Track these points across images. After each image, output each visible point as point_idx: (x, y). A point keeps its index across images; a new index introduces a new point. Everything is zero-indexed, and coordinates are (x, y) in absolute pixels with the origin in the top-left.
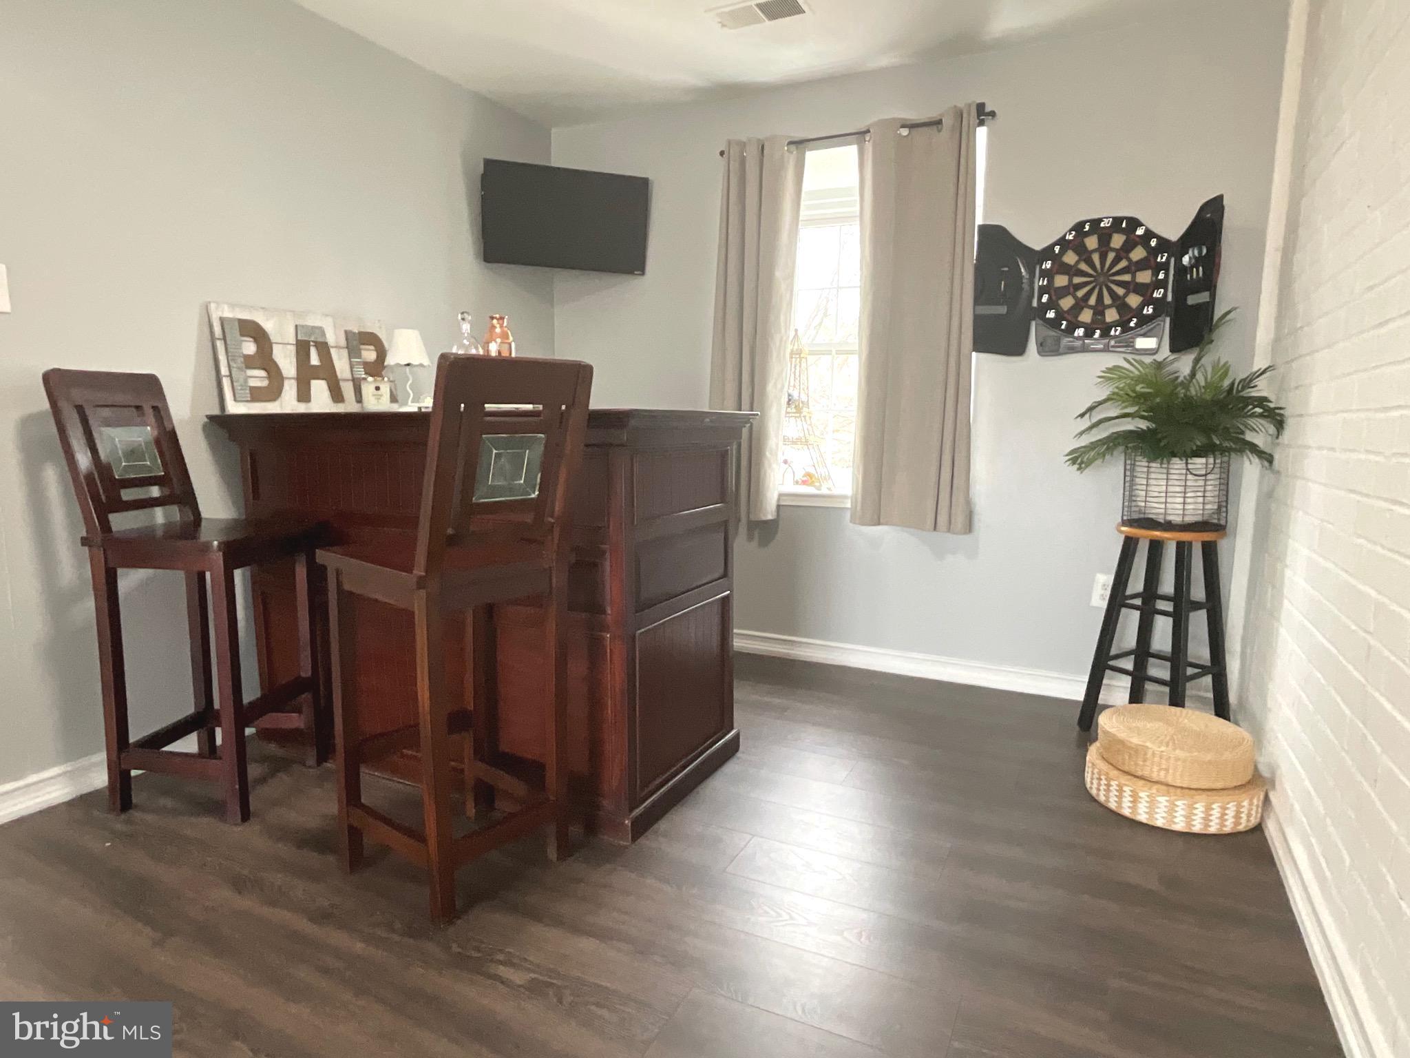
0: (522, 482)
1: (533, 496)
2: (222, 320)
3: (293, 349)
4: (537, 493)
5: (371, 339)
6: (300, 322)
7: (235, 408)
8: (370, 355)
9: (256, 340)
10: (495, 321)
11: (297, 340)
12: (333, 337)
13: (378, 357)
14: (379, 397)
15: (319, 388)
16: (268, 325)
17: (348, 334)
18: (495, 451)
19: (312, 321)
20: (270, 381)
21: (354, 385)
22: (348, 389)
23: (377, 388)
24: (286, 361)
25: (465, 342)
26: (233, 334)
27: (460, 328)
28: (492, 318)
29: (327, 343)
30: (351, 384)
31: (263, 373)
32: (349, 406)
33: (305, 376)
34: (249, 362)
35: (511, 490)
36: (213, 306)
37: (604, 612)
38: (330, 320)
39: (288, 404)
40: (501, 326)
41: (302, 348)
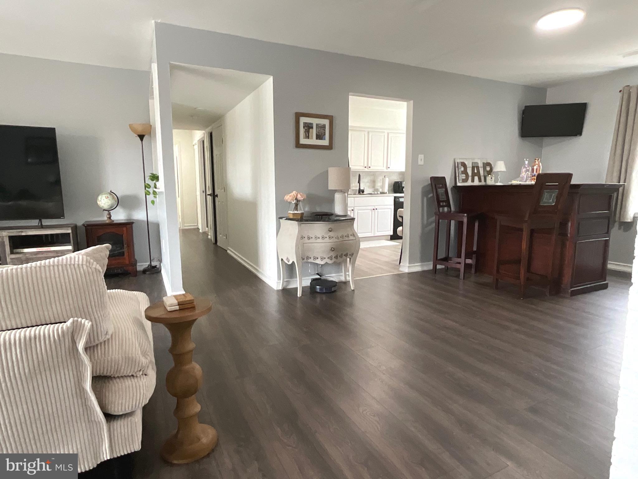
0: (551, 201)
1: (553, 204)
2: (458, 163)
3: (471, 168)
4: (554, 204)
5: (489, 164)
6: (473, 161)
7: (459, 184)
8: (488, 169)
9: (464, 167)
10: (536, 161)
11: (472, 166)
12: (480, 165)
13: (490, 169)
14: (491, 181)
15: (476, 178)
16: (466, 163)
17: (483, 163)
18: (546, 194)
19: (475, 161)
20: (466, 177)
21: (484, 177)
22: (483, 178)
23: (492, 178)
24: (469, 172)
25: (526, 166)
26: (460, 165)
27: (525, 162)
28: (536, 160)
29: (478, 166)
30: (483, 177)
31: (465, 175)
32: (483, 183)
33: (474, 175)
34: (463, 173)
35: (548, 203)
36: (456, 159)
37: (567, 236)
38: (479, 160)
39: (469, 183)
40: (538, 162)
41: (473, 168)
